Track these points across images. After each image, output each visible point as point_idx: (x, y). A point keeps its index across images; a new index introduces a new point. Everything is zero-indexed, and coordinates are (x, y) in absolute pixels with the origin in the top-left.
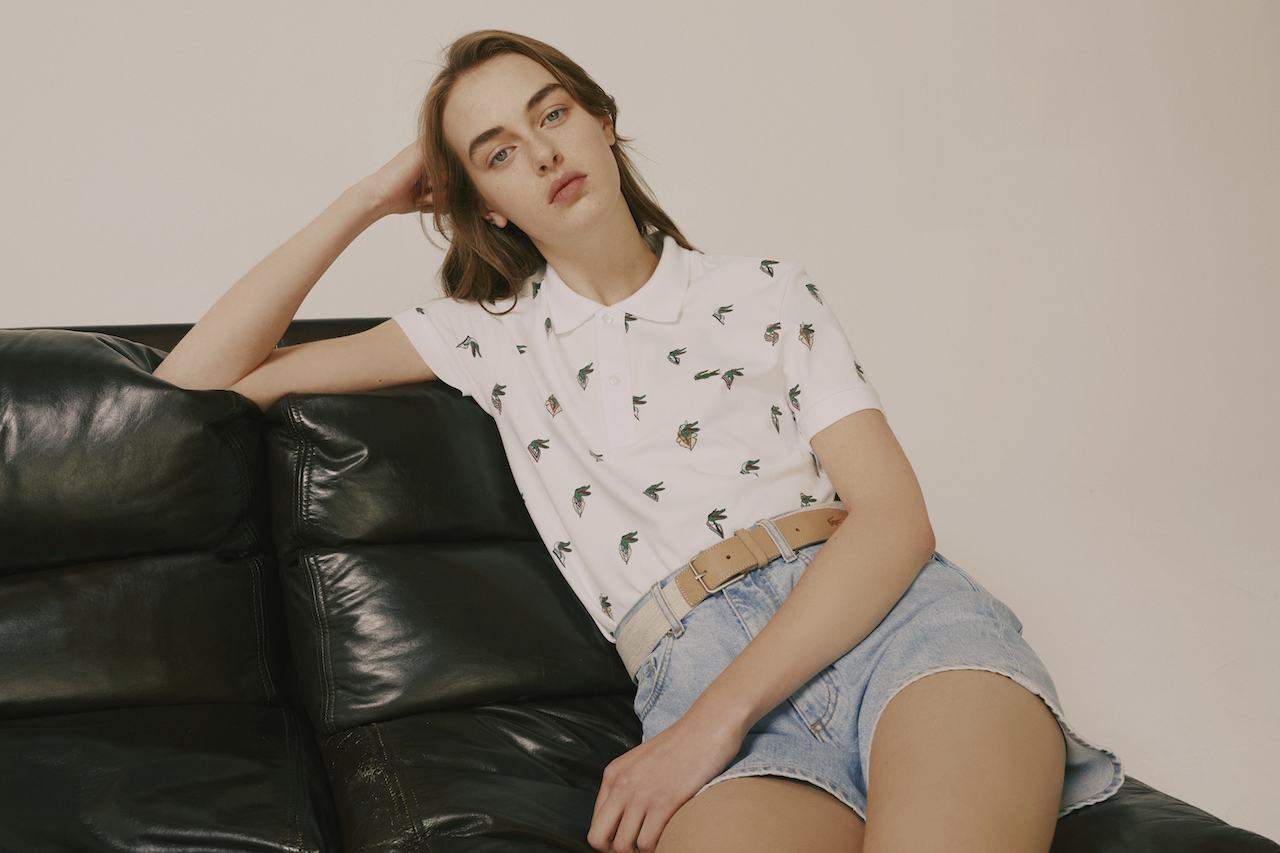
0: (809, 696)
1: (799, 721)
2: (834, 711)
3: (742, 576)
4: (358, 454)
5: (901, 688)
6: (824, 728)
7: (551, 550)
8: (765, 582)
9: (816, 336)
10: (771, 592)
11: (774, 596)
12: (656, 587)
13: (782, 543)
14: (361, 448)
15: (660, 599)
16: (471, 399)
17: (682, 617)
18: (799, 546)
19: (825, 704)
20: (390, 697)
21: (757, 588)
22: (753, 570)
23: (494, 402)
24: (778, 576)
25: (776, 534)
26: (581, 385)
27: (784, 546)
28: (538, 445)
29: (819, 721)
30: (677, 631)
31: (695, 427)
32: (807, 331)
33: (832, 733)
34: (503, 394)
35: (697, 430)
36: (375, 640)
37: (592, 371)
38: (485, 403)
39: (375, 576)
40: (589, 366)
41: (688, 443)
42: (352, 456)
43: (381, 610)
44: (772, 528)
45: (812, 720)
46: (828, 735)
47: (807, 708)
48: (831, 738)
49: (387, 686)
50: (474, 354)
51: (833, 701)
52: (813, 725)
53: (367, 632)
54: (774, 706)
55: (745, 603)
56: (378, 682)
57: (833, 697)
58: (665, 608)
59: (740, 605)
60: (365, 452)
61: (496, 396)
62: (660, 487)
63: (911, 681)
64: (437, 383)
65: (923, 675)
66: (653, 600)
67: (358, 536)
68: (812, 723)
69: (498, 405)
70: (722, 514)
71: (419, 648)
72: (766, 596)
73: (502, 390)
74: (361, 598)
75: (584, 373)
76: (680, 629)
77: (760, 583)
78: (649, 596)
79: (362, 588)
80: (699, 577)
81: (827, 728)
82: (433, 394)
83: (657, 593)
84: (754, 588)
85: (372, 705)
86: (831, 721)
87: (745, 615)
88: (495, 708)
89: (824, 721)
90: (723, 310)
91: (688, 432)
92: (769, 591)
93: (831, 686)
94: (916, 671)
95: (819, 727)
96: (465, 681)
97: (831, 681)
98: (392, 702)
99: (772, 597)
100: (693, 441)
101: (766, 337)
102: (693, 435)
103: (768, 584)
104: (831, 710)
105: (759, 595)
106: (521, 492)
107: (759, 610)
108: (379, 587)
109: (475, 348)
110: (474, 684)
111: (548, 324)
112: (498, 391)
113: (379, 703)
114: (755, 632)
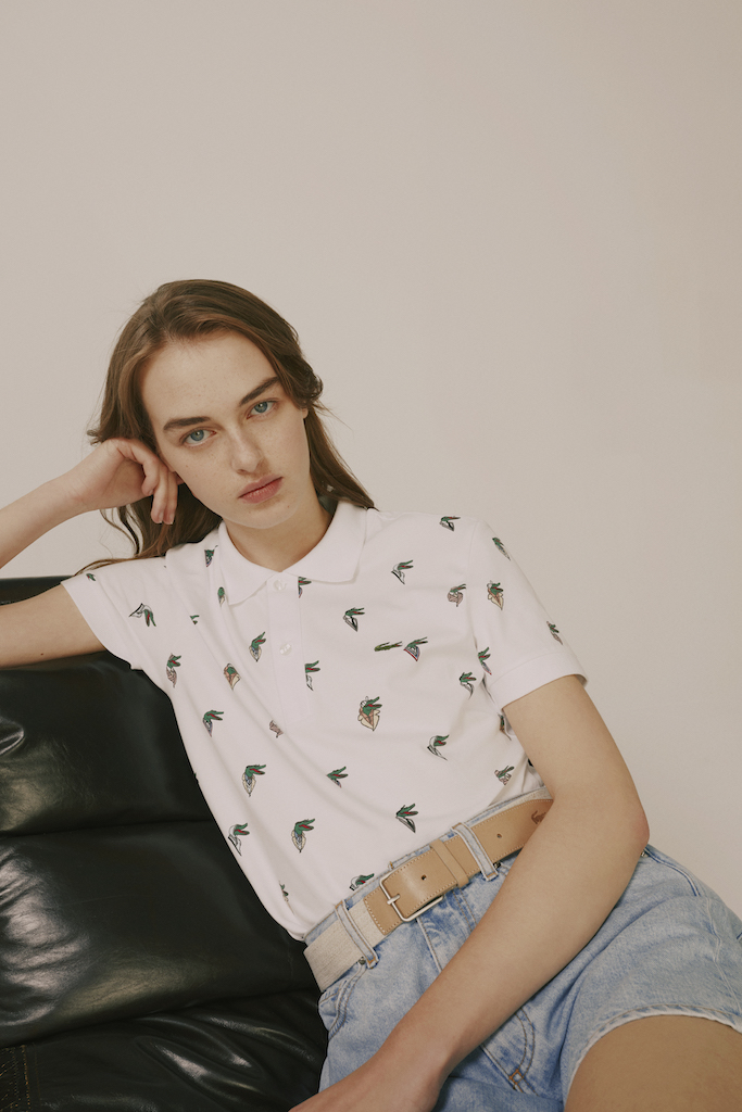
0: (501, 1039)
1: (494, 1072)
2: (532, 1055)
3: (441, 899)
4: (12, 737)
5: (603, 1033)
6: (524, 1077)
7: (226, 836)
8: (461, 901)
9: (506, 595)
10: (466, 913)
11: (469, 918)
12: (340, 908)
13: (482, 857)
14: (17, 730)
15: (346, 922)
16: (141, 673)
17: (374, 945)
18: (499, 858)
19: (521, 1047)
20: (40, 1012)
21: (451, 909)
22: (451, 893)
23: (169, 673)
24: (477, 897)
25: (475, 846)
26: (254, 656)
27: (484, 860)
28: (211, 717)
29: (517, 1069)
30: (371, 960)
31: (377, 703)
32: (495, 590)
33: (534, 1084)
34: (178, 665)
35: (379, 706)
36: (26, 946)
37: (264, 641)
38: (158, 677)
39: (28, 871)
40: (261, 636)
41: (370, 722)
42: (7, 739)
43: (35, 909)
44: (470, 837)
45: (509, 1069)
46: (529, 1085)
47: (502, 1055)
48: (533, 1089)
49: (39, 999)
50: (148, 623)
51: (530, 1042)
52: (512, 1075)
53: (16, 936)
54: (464, 1056)
55: (436, 928)
56: (28, 995)
57: (530, 1037)
58: (354, 934)
59: (432, 930)
60: (21, 734)
61: (171, 667)
62: (343, 773)
63: (614, 1025)
64: (104, 655)
65: (629, 1019)
66: (337, 923)
67: (12, 827)
68: (509, 1072)
69: (173, 677)
70: (412, 810)
71: (75, 953)
72: (460, 919)
73: (177, 661)
74: (11, 897)
75: (257, 643)
76: (374, 958)
77: (455, 903)
78: (333, 917)
79: (13, 886)
80: (391, 901)
81: (528, 1077)
82: (99, 666)
83: (343, 915)
84: (449, 909)
85: (20, 1022)
86: (531, 1069)
87: (435, 941)
88: (156, 1019)
89: (523, 1068)
90: (403, 566)
91: (370, 708)
92: (464, 912)
93: (525, 1023)
94: (622, 1011)
95: (518, 1077)
96: (126, 985)
97: (526, 1018)
98: (44, 1018)
99: (467, 918)
100: (375, 718)
101: (450, 596)
102: (375, 712)
103: (464, 903)
104: (529, 1055)
105: (453, 917)
106: (195, 771)
107: (451, 935)
108: (32, 884)
109: (149, 616)
110: (136, 992)
111: (221, 593)
112: (173, 662)
113: (30, 1019)
114: (444, 962)
